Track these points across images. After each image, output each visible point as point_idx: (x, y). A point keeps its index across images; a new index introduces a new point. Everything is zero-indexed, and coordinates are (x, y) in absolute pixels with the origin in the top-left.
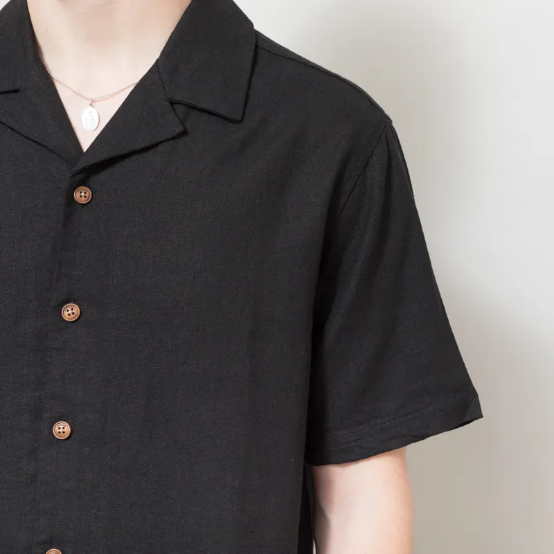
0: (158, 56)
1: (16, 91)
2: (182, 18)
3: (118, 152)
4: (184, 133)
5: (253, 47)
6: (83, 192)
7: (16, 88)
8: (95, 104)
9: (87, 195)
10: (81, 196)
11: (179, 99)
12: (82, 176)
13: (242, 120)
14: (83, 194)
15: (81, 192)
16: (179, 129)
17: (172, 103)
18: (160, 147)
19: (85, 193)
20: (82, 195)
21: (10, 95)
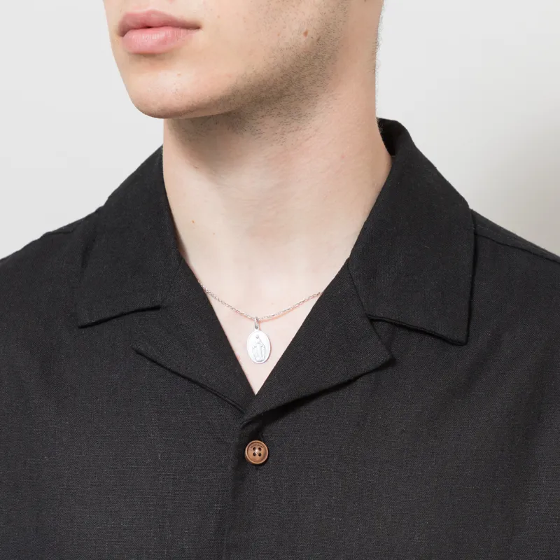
0: (348, 255)
1: (156, 308)
2: (378, 200)
3: (304, 392)
4: (391, 363)
5: (472, 235)
6: (257, 447)
7: (157, 304)
8: (263, 326)
9: (262, 452)
10: (254, 454)
11: (381, 315)
12: (254, 427)
13: (467, 341)
14: (257, 451)
15: (254, 449)
16: (383, 357)
17: (373, 321)
18: (359, 383)
19: (260, 449)
20: (256, 453)
21: (148, 314)
